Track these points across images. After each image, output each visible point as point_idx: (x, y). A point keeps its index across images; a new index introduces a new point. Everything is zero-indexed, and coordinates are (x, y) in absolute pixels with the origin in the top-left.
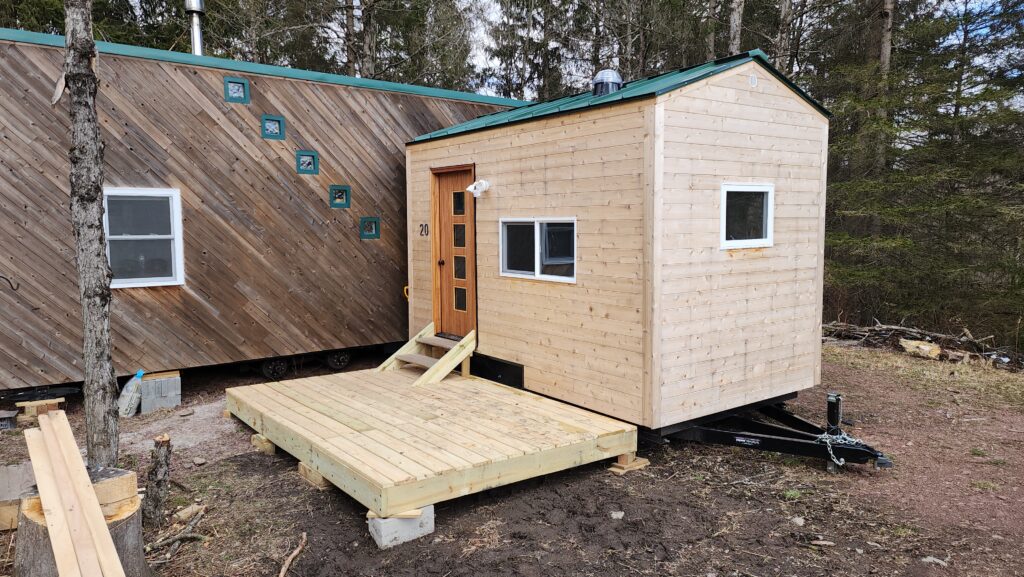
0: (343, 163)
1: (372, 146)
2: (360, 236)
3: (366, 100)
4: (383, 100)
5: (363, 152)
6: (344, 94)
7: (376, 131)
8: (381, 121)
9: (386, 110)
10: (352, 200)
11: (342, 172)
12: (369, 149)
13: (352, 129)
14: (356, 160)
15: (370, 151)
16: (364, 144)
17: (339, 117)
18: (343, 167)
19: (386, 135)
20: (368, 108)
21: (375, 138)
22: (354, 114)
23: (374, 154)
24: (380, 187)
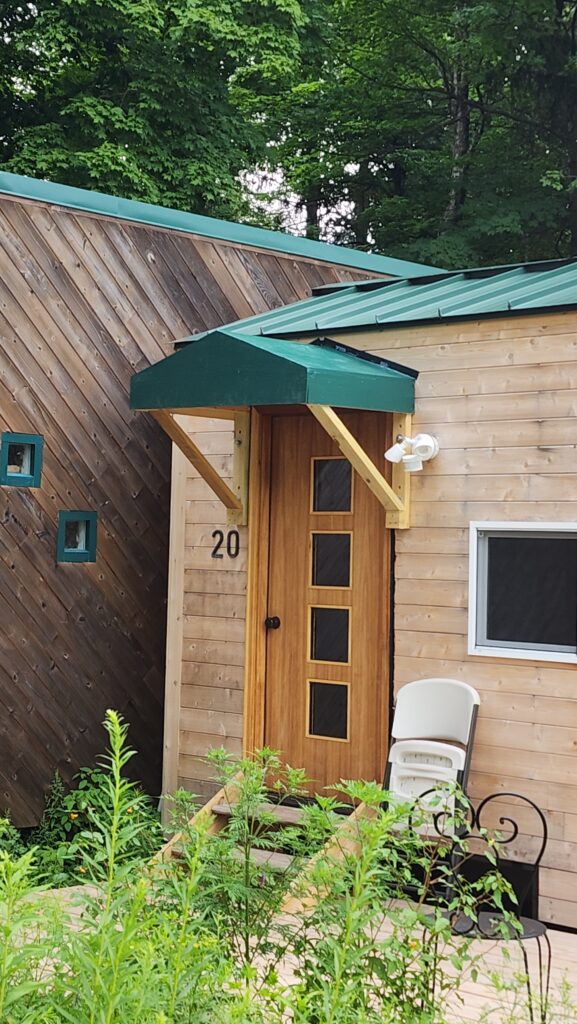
0: (31, 381)
1: (92, 344)
2: (55, 556)
3: (85, 238)
4: (118, 240)
5: (73, 356)
6: (41, 222)
7: (100, 309)
8: (111, 289)
9: (123, 264)
10: (45, 468)
11: (27, 402)
12: (84, 351)
13: (54, 304)
14: (57, 375)
15: (86, 356)
16: (76, 339)
17: (28, 274)
18: (31, 391)
19: (120, 321)
20: (87, 255)
21: (99, 327)
22: (59, 269)
23: (95, 364)
24: (102, 439)
